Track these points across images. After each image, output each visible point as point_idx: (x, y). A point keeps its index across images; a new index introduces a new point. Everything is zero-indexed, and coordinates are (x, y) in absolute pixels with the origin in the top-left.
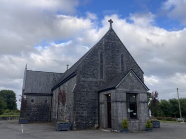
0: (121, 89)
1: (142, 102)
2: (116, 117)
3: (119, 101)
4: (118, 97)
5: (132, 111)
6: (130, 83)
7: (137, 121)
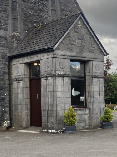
0: (63, 53)
1: (96, 77)
2: (52, 104)
3: (59, 76)
4: (58, 67)
5: (78, 93)
6: (77, 41)
7: (87, 111)
